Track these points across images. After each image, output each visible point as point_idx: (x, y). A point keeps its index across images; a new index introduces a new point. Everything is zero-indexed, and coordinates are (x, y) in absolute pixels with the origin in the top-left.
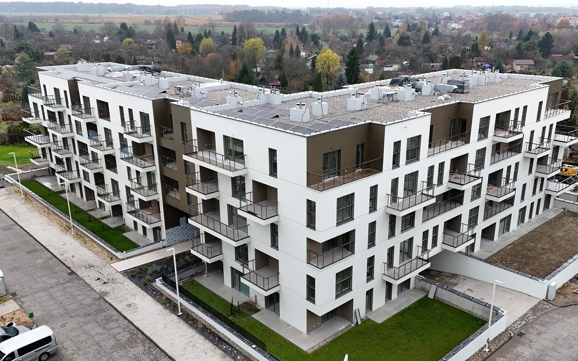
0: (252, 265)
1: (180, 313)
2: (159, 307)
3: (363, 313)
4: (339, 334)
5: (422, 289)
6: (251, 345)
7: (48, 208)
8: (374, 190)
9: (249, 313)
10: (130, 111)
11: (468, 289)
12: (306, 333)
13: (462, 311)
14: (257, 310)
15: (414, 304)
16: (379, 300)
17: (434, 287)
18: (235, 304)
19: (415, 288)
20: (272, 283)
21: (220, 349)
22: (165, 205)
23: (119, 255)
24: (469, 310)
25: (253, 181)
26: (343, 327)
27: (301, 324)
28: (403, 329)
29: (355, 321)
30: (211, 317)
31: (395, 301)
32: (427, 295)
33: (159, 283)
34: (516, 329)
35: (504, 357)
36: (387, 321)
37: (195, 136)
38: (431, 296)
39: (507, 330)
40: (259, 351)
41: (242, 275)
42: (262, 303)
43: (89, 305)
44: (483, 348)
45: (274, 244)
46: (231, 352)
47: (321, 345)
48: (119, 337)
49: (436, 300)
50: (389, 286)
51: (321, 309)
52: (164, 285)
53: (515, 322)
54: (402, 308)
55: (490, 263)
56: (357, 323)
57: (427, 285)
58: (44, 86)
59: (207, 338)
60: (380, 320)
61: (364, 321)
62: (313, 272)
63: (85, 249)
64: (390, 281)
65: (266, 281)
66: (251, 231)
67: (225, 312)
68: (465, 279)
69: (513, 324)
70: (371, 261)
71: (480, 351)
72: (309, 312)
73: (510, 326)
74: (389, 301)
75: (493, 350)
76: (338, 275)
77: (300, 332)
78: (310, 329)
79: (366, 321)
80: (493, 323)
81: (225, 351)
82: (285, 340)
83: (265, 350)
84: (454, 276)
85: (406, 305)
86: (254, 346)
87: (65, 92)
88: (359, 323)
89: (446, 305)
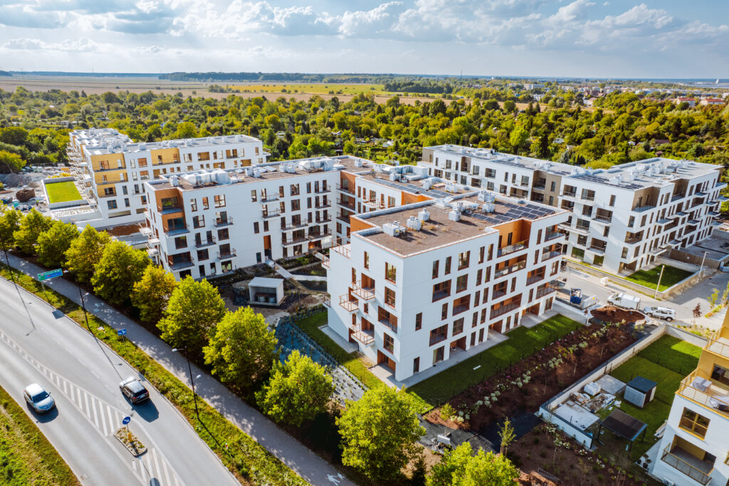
0: (589, 246)
10: (514, 175)
25: (598, 208)
87: (457, 163)
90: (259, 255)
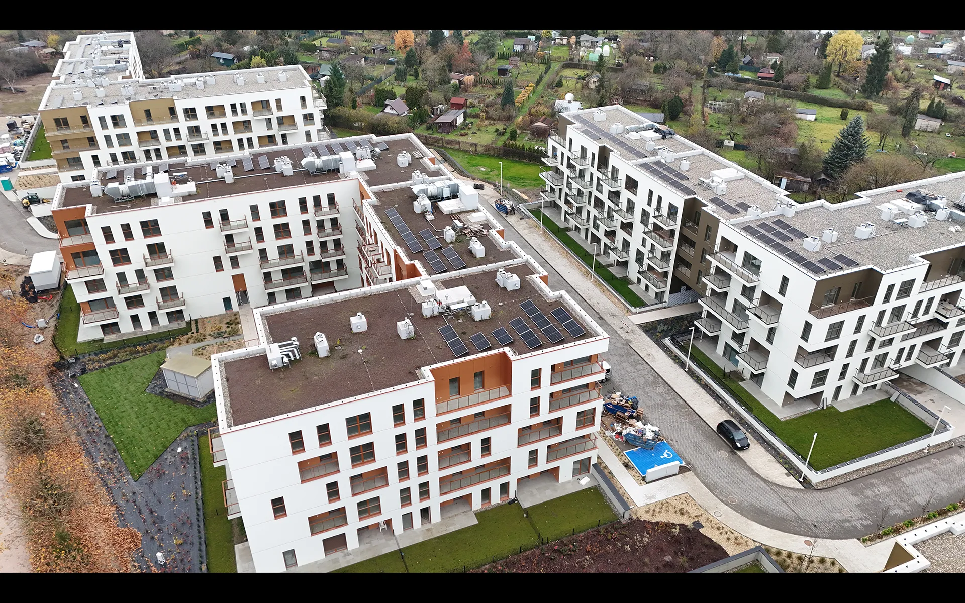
0: (745, 348)
1: (687, 370)
2: (671, 362)
3: (829, 402)
4: (807, 413)
5: (886, 392)
6: (741, 406)
7: (567, 252)
8: (862, 319)
9: (736, 380)
10: (660, 199)
11: (931, 400)
12: (780, 405)
13: (917, 418)
14: (743, 380)
15: (875, 403)
16: (845, 394)
17: (896, 394)
18: (727, 371)
19: (880, 389)
20: (762, 366)
21: (718, 403)
22: (673, 276)
23: (633, 309)
24: (923, 418)
25: (763, 292)
26: (811, 408)
27: (779, 400)
28: (861, 420)
29: (821, 406)
30: (711, 378)
31: (860, 397)
32: (890, 398)
33: (667, 341)
34: (960, 442)
35: (938, 459)
36: (848, 411)
37: (718, 240)
38: (893, 399)
39: (950, 441)
40: (747, 412)
41: (738, 353)
42: (747, 376)
43: (621, 348)
44: (923, 449)
45: (770, 339)
46: (726, 407)
47: (792, 417)
48: (647, 377)
49: (896, 403)
50: (857, 387)
51: (797, 393)
52: (672, 344)
53: (962, 436)
54: (864, 404)
55: (959, 382)
56: (823, 407)
57: (892, 391)
58: (571, 140)
59: (708, 393)
60: (842, 409)
61: (828, 407)
62: (798, 368)
63: (604, 297)
64: (858, 383)
65: (758, 364)
66: (750, 324)
67: (720, 376)
68: (931, 390)
69: (959, 437)
70: (846, 366)
71: (920, 451)
72: (787, 393)
73: (956, 438)
74: (854, 396)
75: (931, 452)
76: (816, 374)
77: (776, 404)
78: (784, 404)
79: (831, 408)
80: (937, 433)
81: (721, 405)
82: (764, 408)
83: (752, 412)
84: (923, 384)
85: (868, 403)
86: (744, 408)
87: (593, 155)
88: (825, 408)
89: (905, 410)
90: (227, 301)
